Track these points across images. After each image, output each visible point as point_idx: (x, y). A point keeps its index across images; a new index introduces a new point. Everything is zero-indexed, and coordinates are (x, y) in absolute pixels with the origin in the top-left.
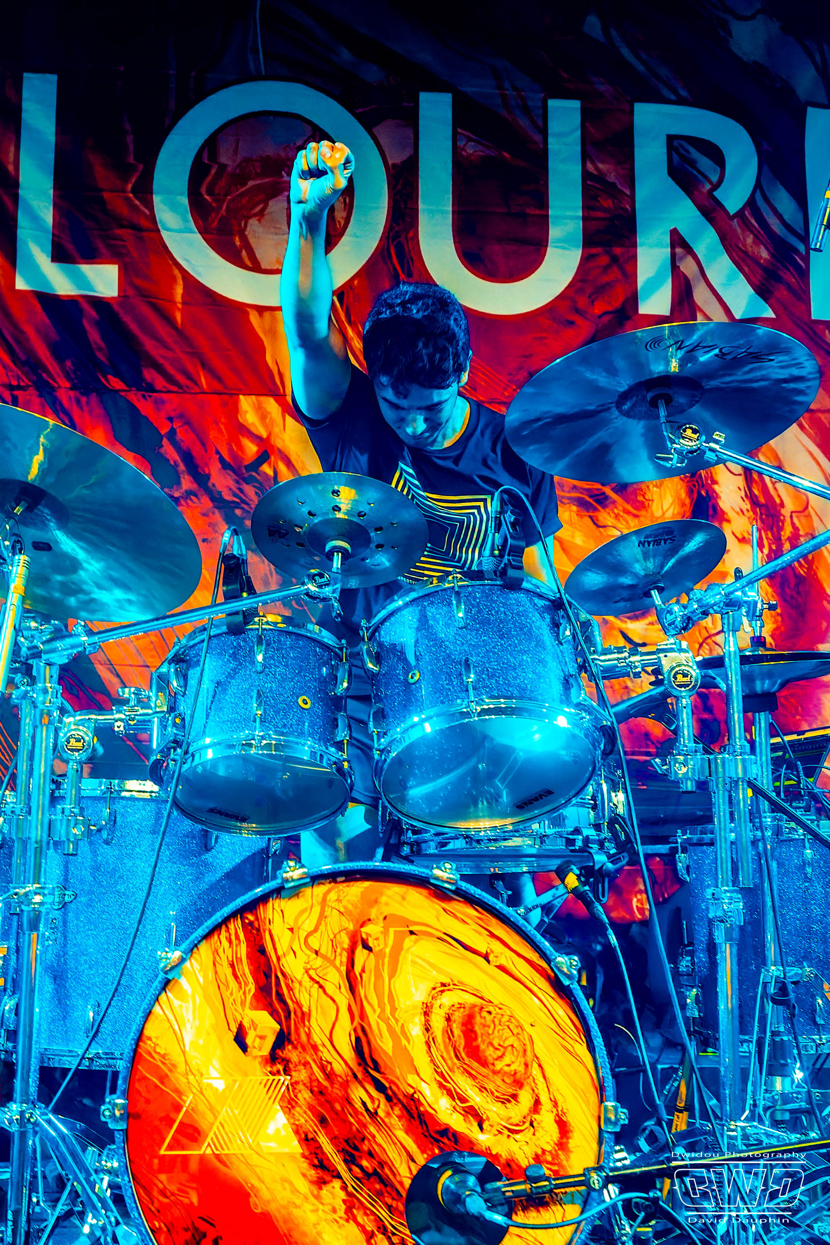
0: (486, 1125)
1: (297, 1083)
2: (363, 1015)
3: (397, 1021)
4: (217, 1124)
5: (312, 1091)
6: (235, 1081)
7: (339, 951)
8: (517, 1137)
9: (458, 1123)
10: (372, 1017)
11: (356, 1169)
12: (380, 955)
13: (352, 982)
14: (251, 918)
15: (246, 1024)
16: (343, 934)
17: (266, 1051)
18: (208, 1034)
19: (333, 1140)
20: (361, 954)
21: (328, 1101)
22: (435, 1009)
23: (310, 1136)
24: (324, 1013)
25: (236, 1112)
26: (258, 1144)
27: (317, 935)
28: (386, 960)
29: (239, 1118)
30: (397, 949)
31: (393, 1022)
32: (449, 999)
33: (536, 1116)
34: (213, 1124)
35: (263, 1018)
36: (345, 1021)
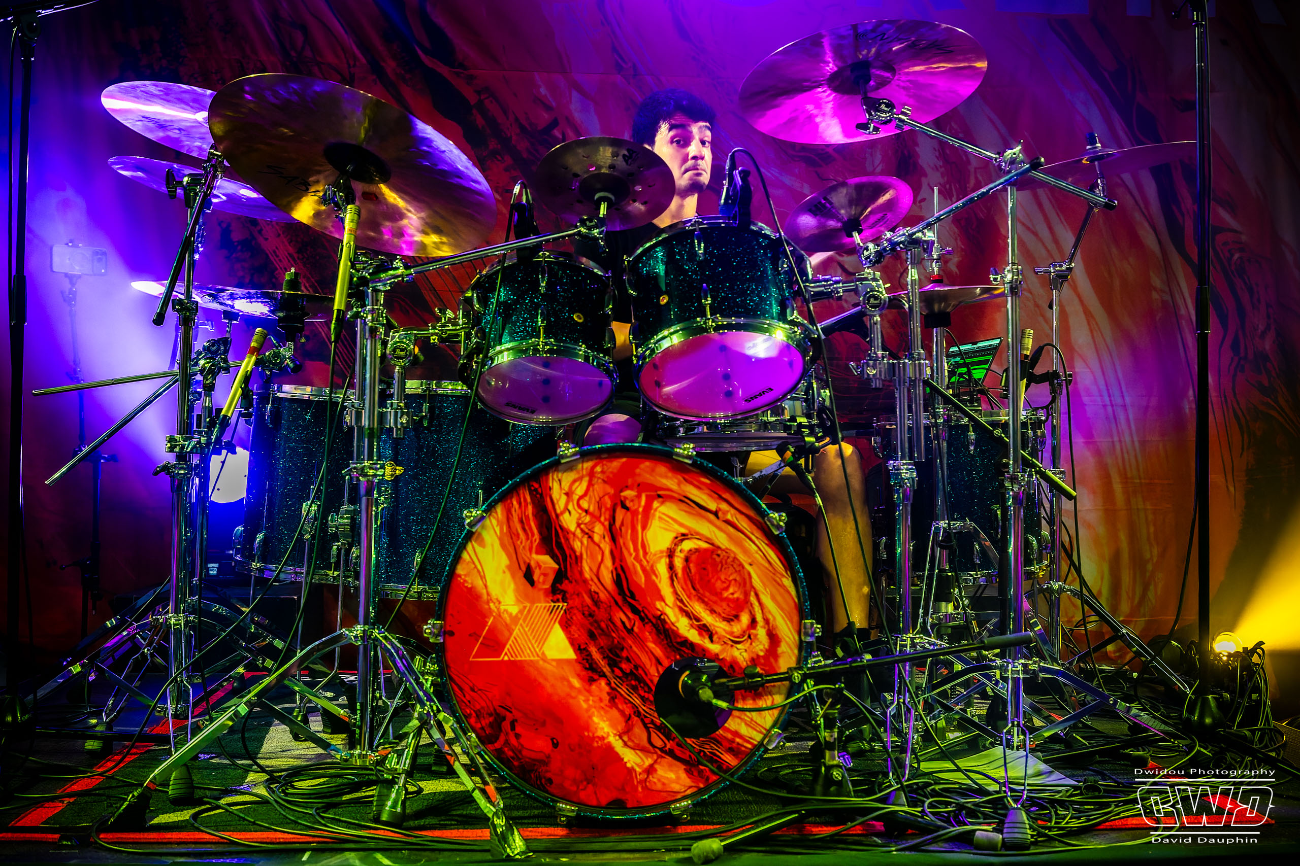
0: (715, 638)
1: (572, 608)
2: (622, 559)
3: (648, 562)
4: (512, 638)
5: (584, 614)
6: (525, 607)
7: (603, 510)
8: (739, 646)
9: (693, 636)
10: (630, 560)
11: (617, 671)
12: (635, 513)
13: (613, 534)
14: (536, 485)
15: (533, 564)
16: (607, 498)
17: (547, 586)
18: (504, 572)
19: (600, 650)
20: (620, 514)
21: (596, 621)
22: (678, 553)
23: (582, 647)
24: (592, 556)
25: (527, 629)
26: (543, 653)
27: (587, 498)
28: (640, 516)
29: (529, 634)
30: (648, 508)
31: (645, 563)
32: (687, 545)
33: (753, 631)
34: (509, 639)
35: (546, 560)
36: (608, 562)
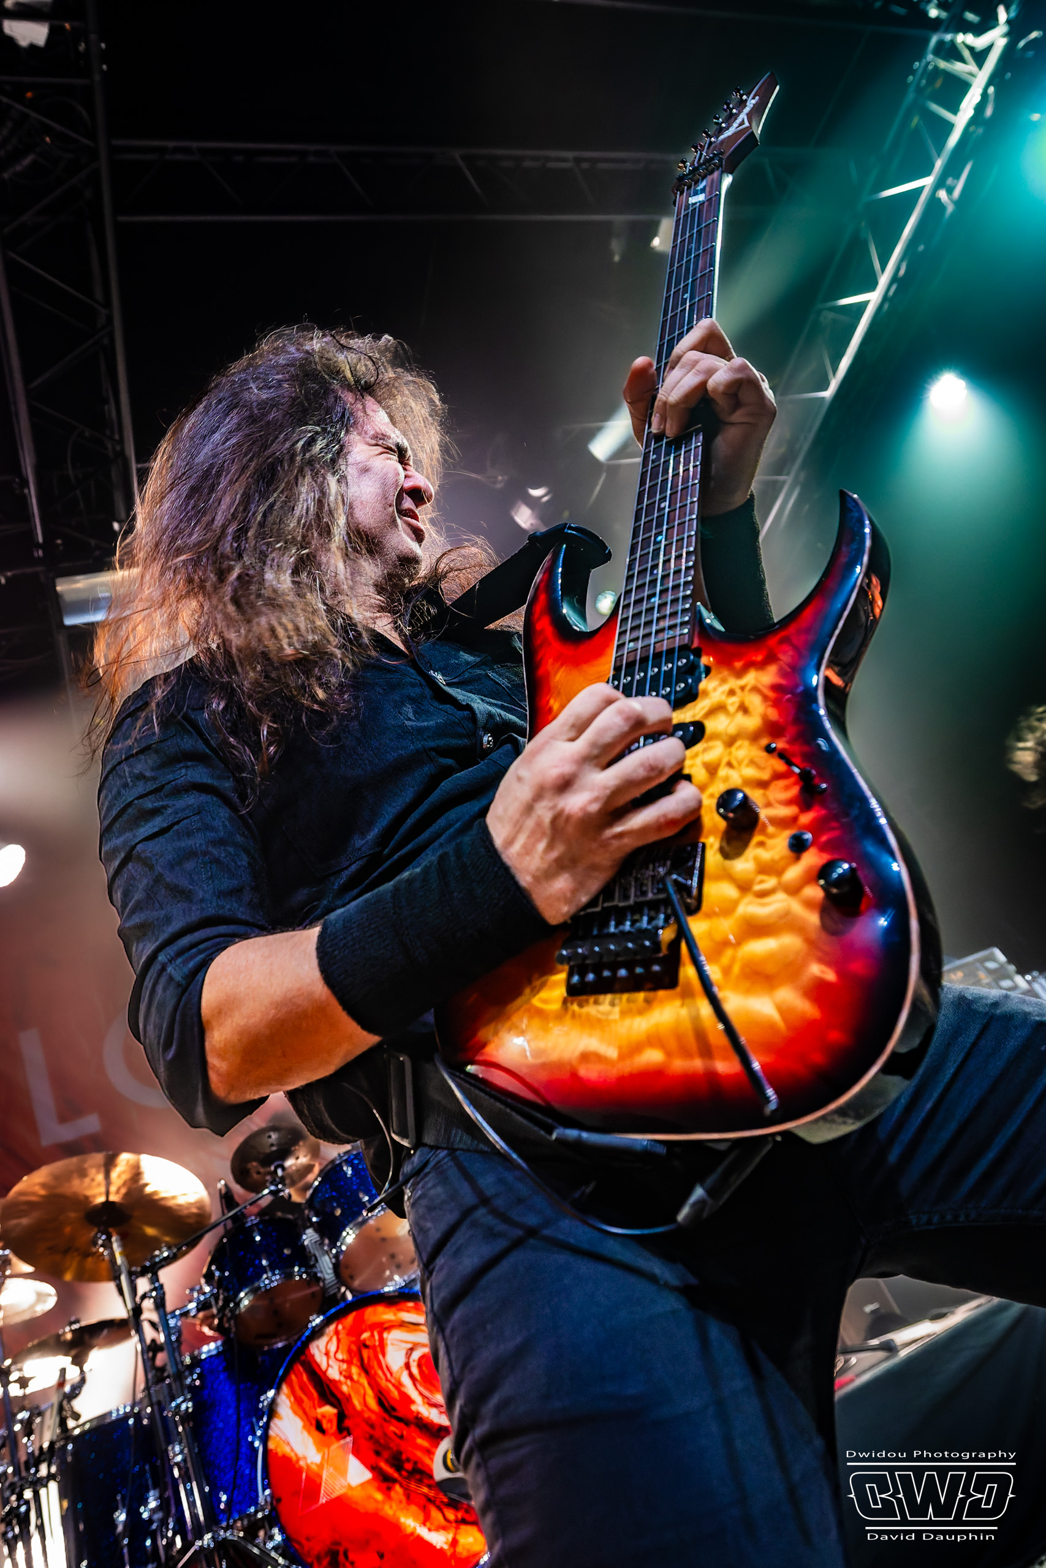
1: (356, 1438)
2: (378, 1384)
3: (395, 1379)
4: (323, 1482)
5: (367, 1437)
6: (325, 1453)
7: (353, 1355)
10: (383, 1383)
12: (374, 1347)
13: (365, 1369)
15: (319, 1417)
16: (352, 1345)
17: (334, 1428)
18: (302, 1432)
19: (387, 1463)
20: (365, 1353)
21: (376, 1440)
22: (412, 1364)
23: (375, 1465)
24: (357, 1392)
25: (331, 1470)
27: (340, 1351)
28: (378, 1348)
29: (334, 1473)
30: (381, 1339)
31: (393, 1381)
32: (416, 1355)
35: (328, 1410)
36: (369, 1392)
